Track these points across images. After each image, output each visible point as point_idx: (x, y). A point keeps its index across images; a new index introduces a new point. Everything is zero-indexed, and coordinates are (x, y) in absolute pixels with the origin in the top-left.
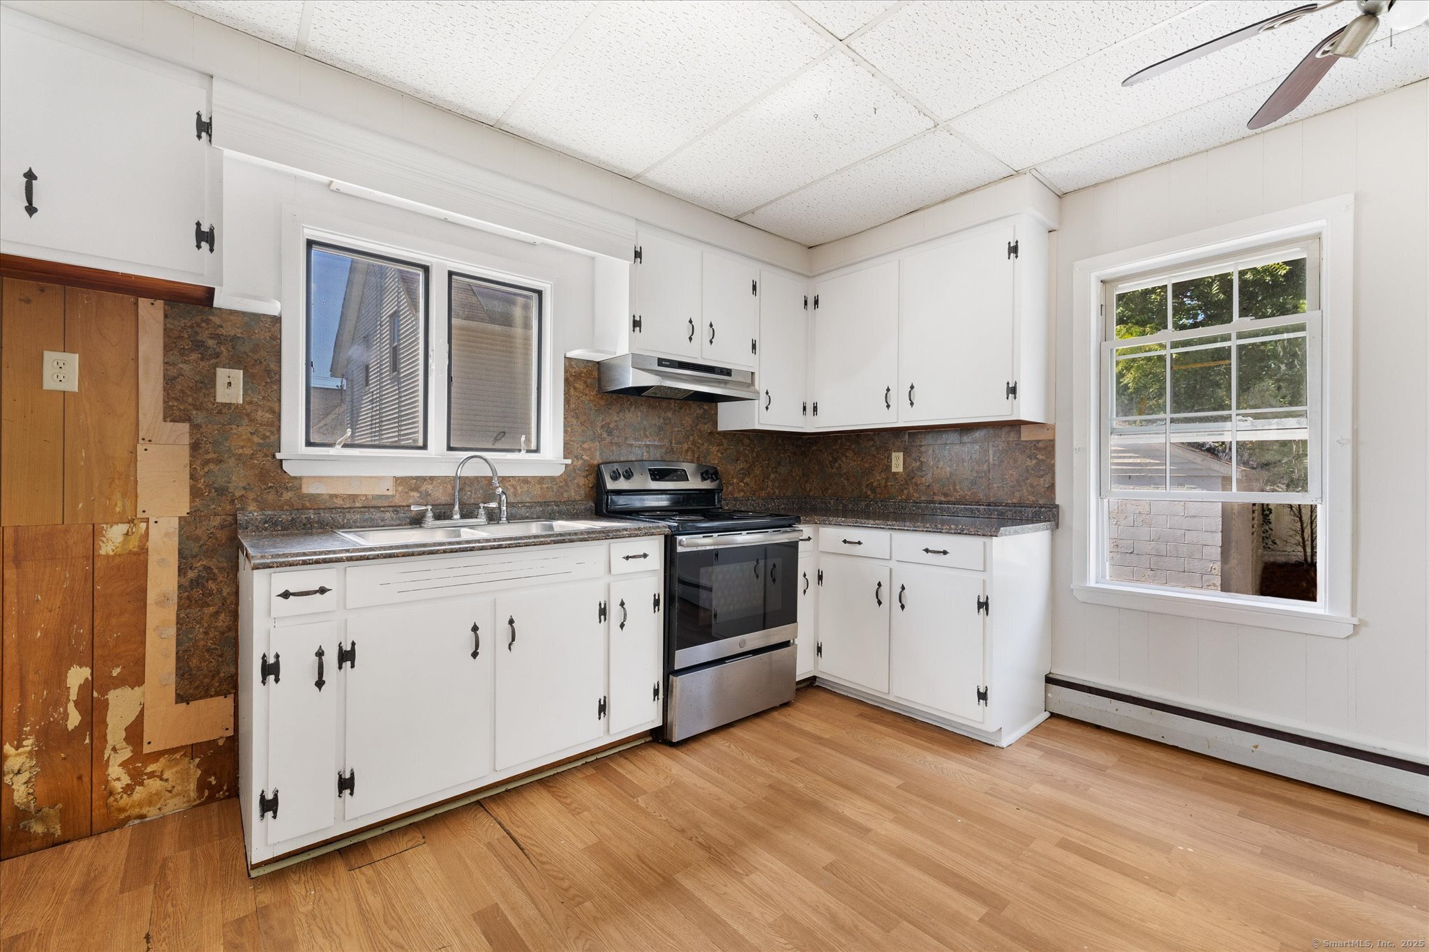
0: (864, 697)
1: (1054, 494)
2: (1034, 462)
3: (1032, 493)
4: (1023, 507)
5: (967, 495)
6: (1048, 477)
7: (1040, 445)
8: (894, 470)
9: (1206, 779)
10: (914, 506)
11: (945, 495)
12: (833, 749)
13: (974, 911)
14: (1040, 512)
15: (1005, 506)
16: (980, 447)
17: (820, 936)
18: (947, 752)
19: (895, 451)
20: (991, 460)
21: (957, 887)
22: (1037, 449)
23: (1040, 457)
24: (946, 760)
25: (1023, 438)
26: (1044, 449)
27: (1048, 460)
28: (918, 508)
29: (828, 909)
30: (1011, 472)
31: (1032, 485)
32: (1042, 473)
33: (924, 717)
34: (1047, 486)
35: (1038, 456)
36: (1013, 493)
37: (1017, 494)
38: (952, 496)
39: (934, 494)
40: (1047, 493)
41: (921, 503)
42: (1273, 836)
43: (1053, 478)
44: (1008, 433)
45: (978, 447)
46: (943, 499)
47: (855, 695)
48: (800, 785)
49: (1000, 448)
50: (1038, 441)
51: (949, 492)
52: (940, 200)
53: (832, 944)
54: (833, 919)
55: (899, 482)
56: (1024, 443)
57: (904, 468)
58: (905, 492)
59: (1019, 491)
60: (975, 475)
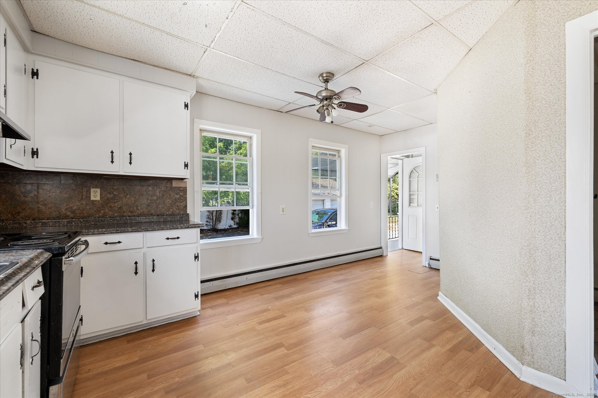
0: (114, 335)
1: (187, 209)
2: (179, 196)
3: (178, 209)
4: (175, 215)
5: (144, 212)
6: (184, 202)
7: (181, 189)
8: (92, 198)
9: (244, 292)
10: (111, 219)
11: (131, 212)
12: (152, 360)
13: (281, 351)
14: (183, 217)
15: (166, 215)
16: (152, 188)
17: (288, 393)
18: (188, 328)
19: (93, 188)
20: (158, 195)
21: (271, 351)
22: (180, 190)
23: (181, 194)
24: (195, 329)
25: (173, 186)
26: (183, 191)
27: (185, 195)
28: (114, 220)
29: (273, 387)
30: (168, 200)
31: (178, 206)
32: (182, 201)
33: (158, 323)
34: (184, 206)
35: (180, 194)
36: (169, 209)
37: (171, 210)
38: (135, 213)
39: (124, 212)
40: (184, 209)
41: (116, 217)
42: (271, 296)
43: (186, 203)
44: (167, 183)
45: (151, 188)
46: (130, 214)
47: (124, 332)
48: (177, 379)
49: (163, 189)
50: (180, 187)
51: (133, 211)
52: (154, 64)
53: (292, 390)
54: (279, 387)
55: (96, 206)
56: (174, 188)
57: (100, 198)
58: (102, 212)
59: (172, 208)
60: (149, 201)
